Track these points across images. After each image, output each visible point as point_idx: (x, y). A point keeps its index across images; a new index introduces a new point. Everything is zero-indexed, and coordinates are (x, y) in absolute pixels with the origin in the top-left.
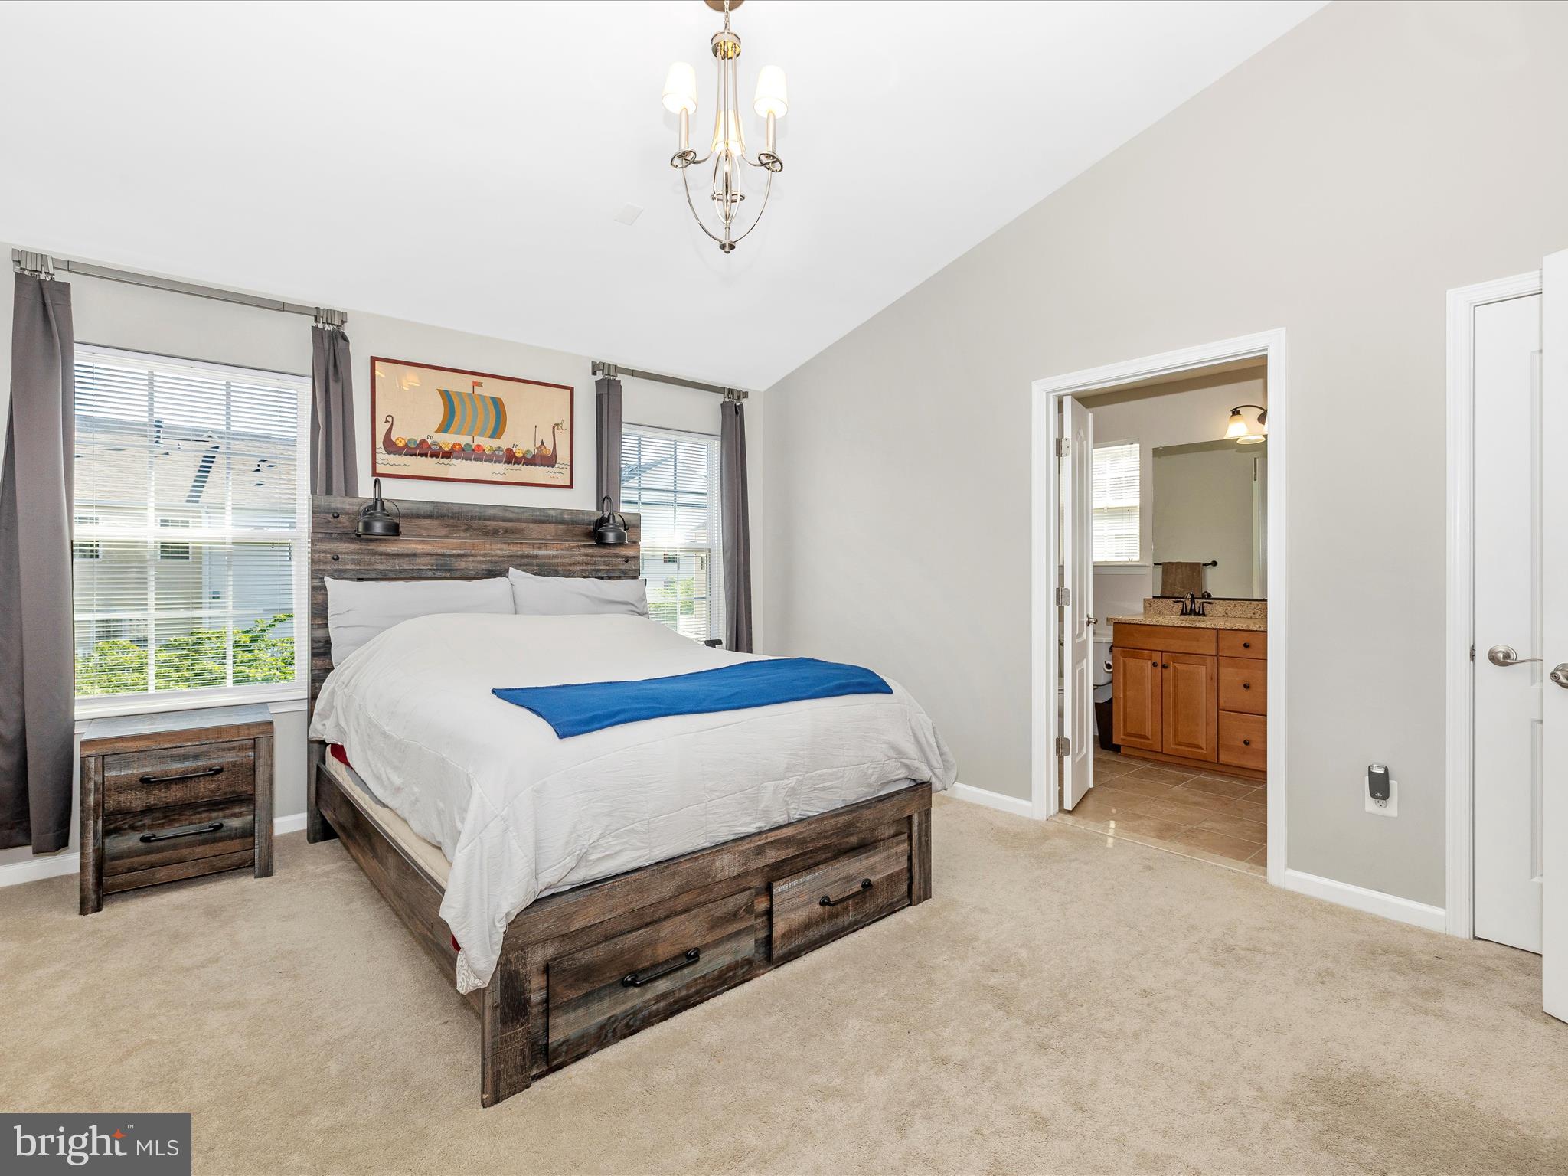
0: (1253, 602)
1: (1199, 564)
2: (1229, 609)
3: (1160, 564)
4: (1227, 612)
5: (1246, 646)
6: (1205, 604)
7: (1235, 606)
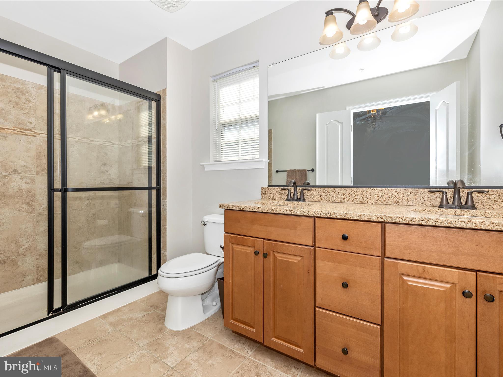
0: (342, 189)
1: (305, 170)
2: (323, 194)
3: (286, 171)
4: (322, 197)
5: (345, 238)
6: (305, 191)
7: (328, 192)
